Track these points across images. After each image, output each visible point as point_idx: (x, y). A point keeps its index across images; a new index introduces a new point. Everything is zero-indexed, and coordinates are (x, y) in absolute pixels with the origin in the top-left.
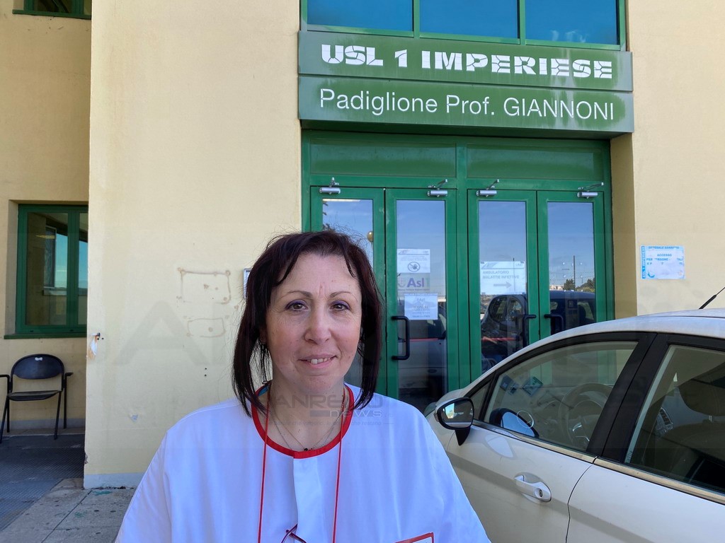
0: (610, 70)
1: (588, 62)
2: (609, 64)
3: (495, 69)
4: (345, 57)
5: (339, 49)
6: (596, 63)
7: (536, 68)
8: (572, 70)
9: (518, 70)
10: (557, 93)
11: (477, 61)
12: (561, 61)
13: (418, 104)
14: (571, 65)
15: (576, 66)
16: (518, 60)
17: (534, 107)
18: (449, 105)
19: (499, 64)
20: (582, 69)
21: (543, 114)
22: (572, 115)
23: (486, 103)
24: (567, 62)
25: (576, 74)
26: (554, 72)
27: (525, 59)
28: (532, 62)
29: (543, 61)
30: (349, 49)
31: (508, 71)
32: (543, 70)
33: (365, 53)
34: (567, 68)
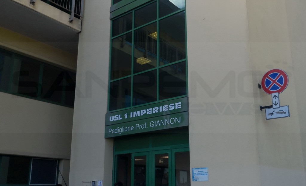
0: (180, 105)
1: (173, 104)
2: (180, 103)
3: (148, 113)
4: (114, 119)
5: (113, 117)
6: (176, 104)
7: (159, 110)
8: (169, 108)
9: (154, 112)
10: (164, 117)
11: (143, 112)
12: (166, 106)
13: (129, 128)
14: (168, 107)
15: (170, 107)
16: (154, 109)
17: (158, 123)
18: (136, 127)
19: (149, 111)
20: (172, 107)
21: (160, 125)
22: (168, 123)
23: (145, 124)
24: (167, 106)
25: (170, 109)
26: (164, 110)
27: (156, 108)
28: (158, 108)
29: (161, 107)
30: (115, 116)
31: (151, 113)
32: (161, 111)
33: (118, 117)
34: (167, 108)
